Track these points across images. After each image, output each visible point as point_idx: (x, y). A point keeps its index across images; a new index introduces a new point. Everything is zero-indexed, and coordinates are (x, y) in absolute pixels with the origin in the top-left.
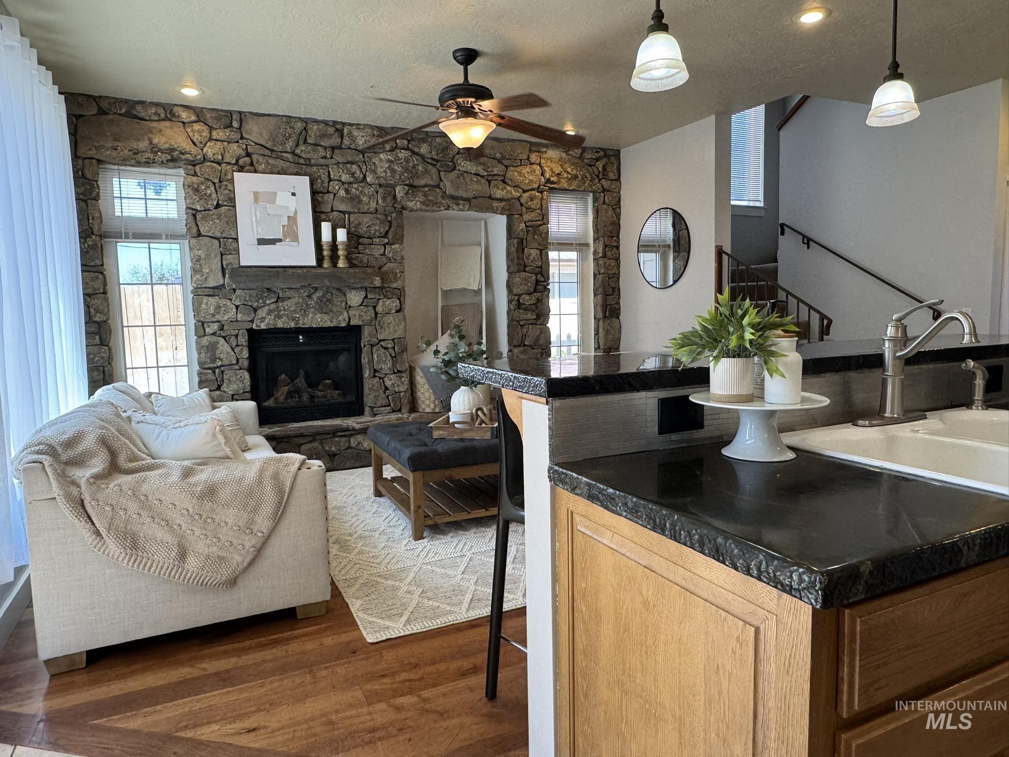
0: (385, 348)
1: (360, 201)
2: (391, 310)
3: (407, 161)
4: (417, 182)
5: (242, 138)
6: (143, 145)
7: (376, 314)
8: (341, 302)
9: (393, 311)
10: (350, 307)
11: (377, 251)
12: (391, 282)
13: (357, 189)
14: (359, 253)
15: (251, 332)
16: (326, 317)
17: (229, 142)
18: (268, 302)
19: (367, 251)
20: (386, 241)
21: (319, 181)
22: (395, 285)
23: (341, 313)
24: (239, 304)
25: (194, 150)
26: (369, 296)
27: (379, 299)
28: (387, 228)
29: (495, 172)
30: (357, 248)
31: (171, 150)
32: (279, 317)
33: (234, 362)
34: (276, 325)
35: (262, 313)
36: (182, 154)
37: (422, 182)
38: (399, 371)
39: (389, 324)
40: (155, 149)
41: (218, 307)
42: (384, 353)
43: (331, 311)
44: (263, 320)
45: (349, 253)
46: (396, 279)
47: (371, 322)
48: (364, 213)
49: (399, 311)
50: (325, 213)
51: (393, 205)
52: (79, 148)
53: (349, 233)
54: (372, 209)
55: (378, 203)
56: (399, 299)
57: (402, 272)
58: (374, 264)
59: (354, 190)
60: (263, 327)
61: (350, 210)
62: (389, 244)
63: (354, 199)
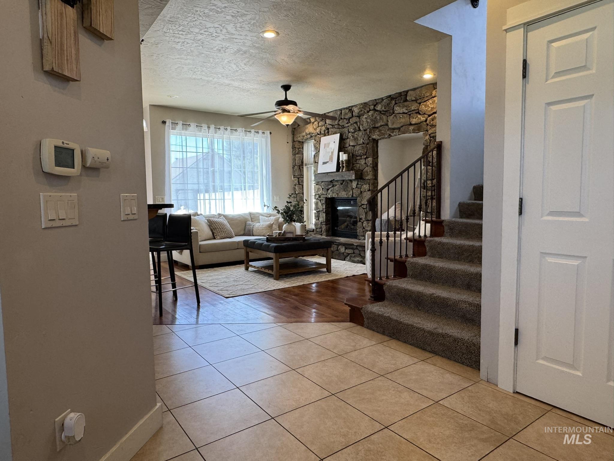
0: (364, 208)
1: (358, 139)
2: (365, 190)
3: (372, 116)
4: (377, 126)
5: (326, 123)
6: (304, 134)
7: (361, 192)
8: (350, 186)
9: (366, 191)
10: (353, 189)
11: (363, 162)
12: (366, 176)
13: (356, 134)
14: (357, 164)
15: (326, 198)
16: (345, 193)
17: (322, 126)
18: (330, 187)
19: (359, 162)
20: (365, 156)
22: (367, 178)
23: (350, 192)
24: (323, 187)
25: (315, 132)
26: (359, 183)
27: (362, 185)
28: (366, 151)
29: (413, 109)
30: (356, 161)
31: (310, 133)
32: (333, 193)
33: (322, 210)
34: (333, 196)
35: (329, 191)
36: (312, 134)
37: (379, 125)
38: (368, 220)
40: (307, 134)
41: (318, 189)
42: (363, 210)
43: (347, 190)
44: (329, 194)
45: (353, 164)
46: (368, 175)
47: (359, 195)
48: (359, 145)
49: (369, 190)
50: (346, 147)
51: (368, 139)
52: (295, 138)
53: (353, 155)
54: (361, 142)
55: (363, 139)
56: (369, 185)
57: (370, 171)
58: (361, 168)
59: (355, 135)
60: (329, 197)
61: (354, 145)
62: (367, 158)
63: (356, 139)
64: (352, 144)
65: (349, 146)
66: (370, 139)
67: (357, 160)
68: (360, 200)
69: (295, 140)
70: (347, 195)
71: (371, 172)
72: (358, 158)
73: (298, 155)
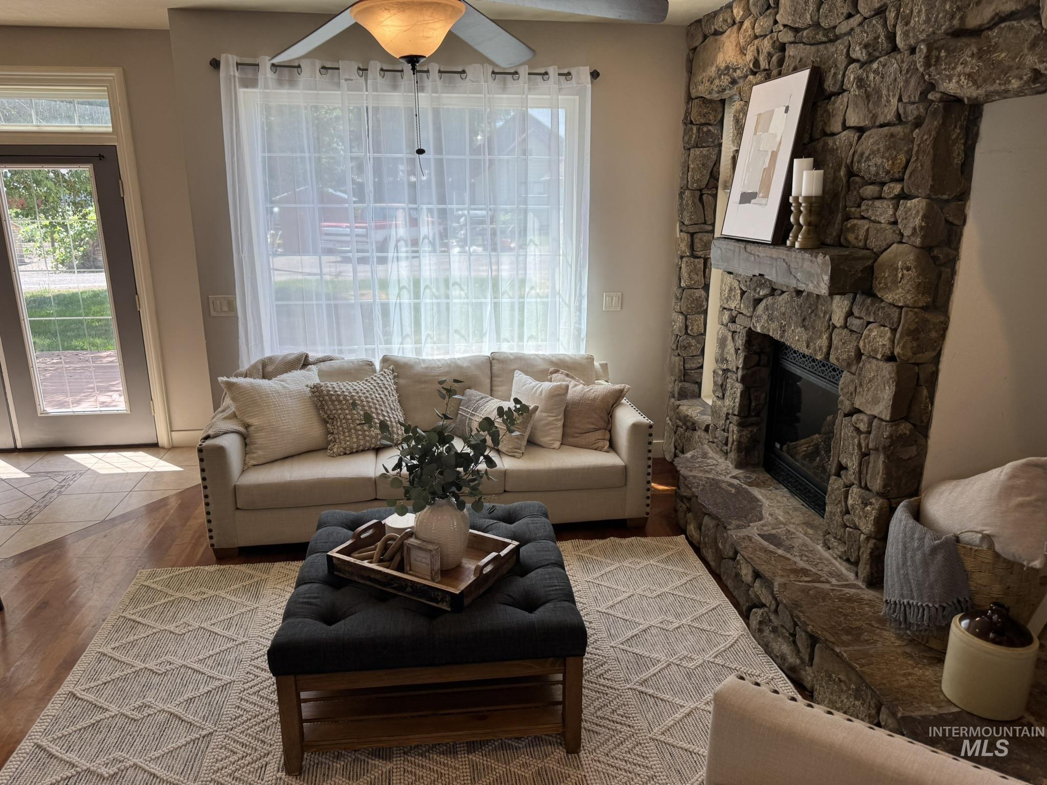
0: (857, 430)
1: (880, 97)
4: (972, 21)
5: (776, 21)
6: (714, 70)
7: (859, 355)
8: (825, 313)
10: (834, 327)
11: (883, 211)
12: (887, 288)
13: (876, 72)
14: (863, 218)
15: (750, 333)
16: (806, 337)
17: (765, 36)
18: (763, 292)
19: (870, 212)
20: (897, 188)
21: (833, 71)
22: (889, 297)
23: (821, 335)
24: (744, 289)
25: (740, 61)
26: (856, 312)
27: (869, 323)
28: (902, 158)
30: (859, 206)
31: (728, 68)
32: (771, 319)
33: (735, 369)
35: (760, 308)
36: (735, 70)
38: (868, 489)
39: (870, 381)
40: (721, 72)
42: (853, 438)
43: (813, 327)
44: (759, 318)
45: (848, 218)
46: (895, 282)
47: (849, 365)
48: (881, 126)
49: (891, 358)
50: (833, 134)
51: (924, 95)
52: (691, 88)
53: (851, 174)
54: (890, 116)
55: (900, 100)
56: (894, 331)
57: (908, 269)
58: (873, 243)
59: (872, 76)
60: (759, 330)
61: (862, 124)
62: (904, 196)
63: (870, 96)
64: (853, 119)
65: (845, 127)
66: (930, 96)
67: (863, 199)
68: (852, 389)
69: (694, 94)
70: (808, 347)
71: (913, 273)
72: (870, 190)
73: (697, 151)
